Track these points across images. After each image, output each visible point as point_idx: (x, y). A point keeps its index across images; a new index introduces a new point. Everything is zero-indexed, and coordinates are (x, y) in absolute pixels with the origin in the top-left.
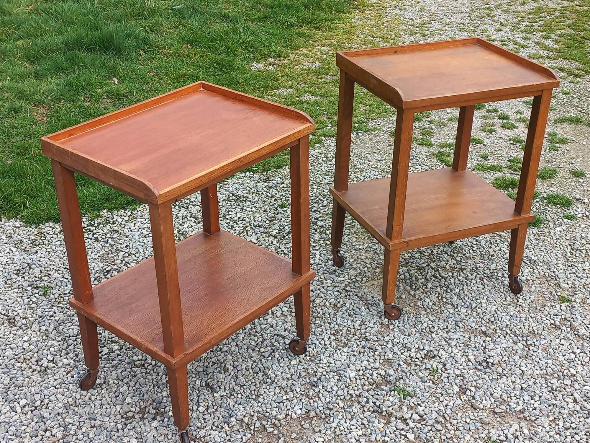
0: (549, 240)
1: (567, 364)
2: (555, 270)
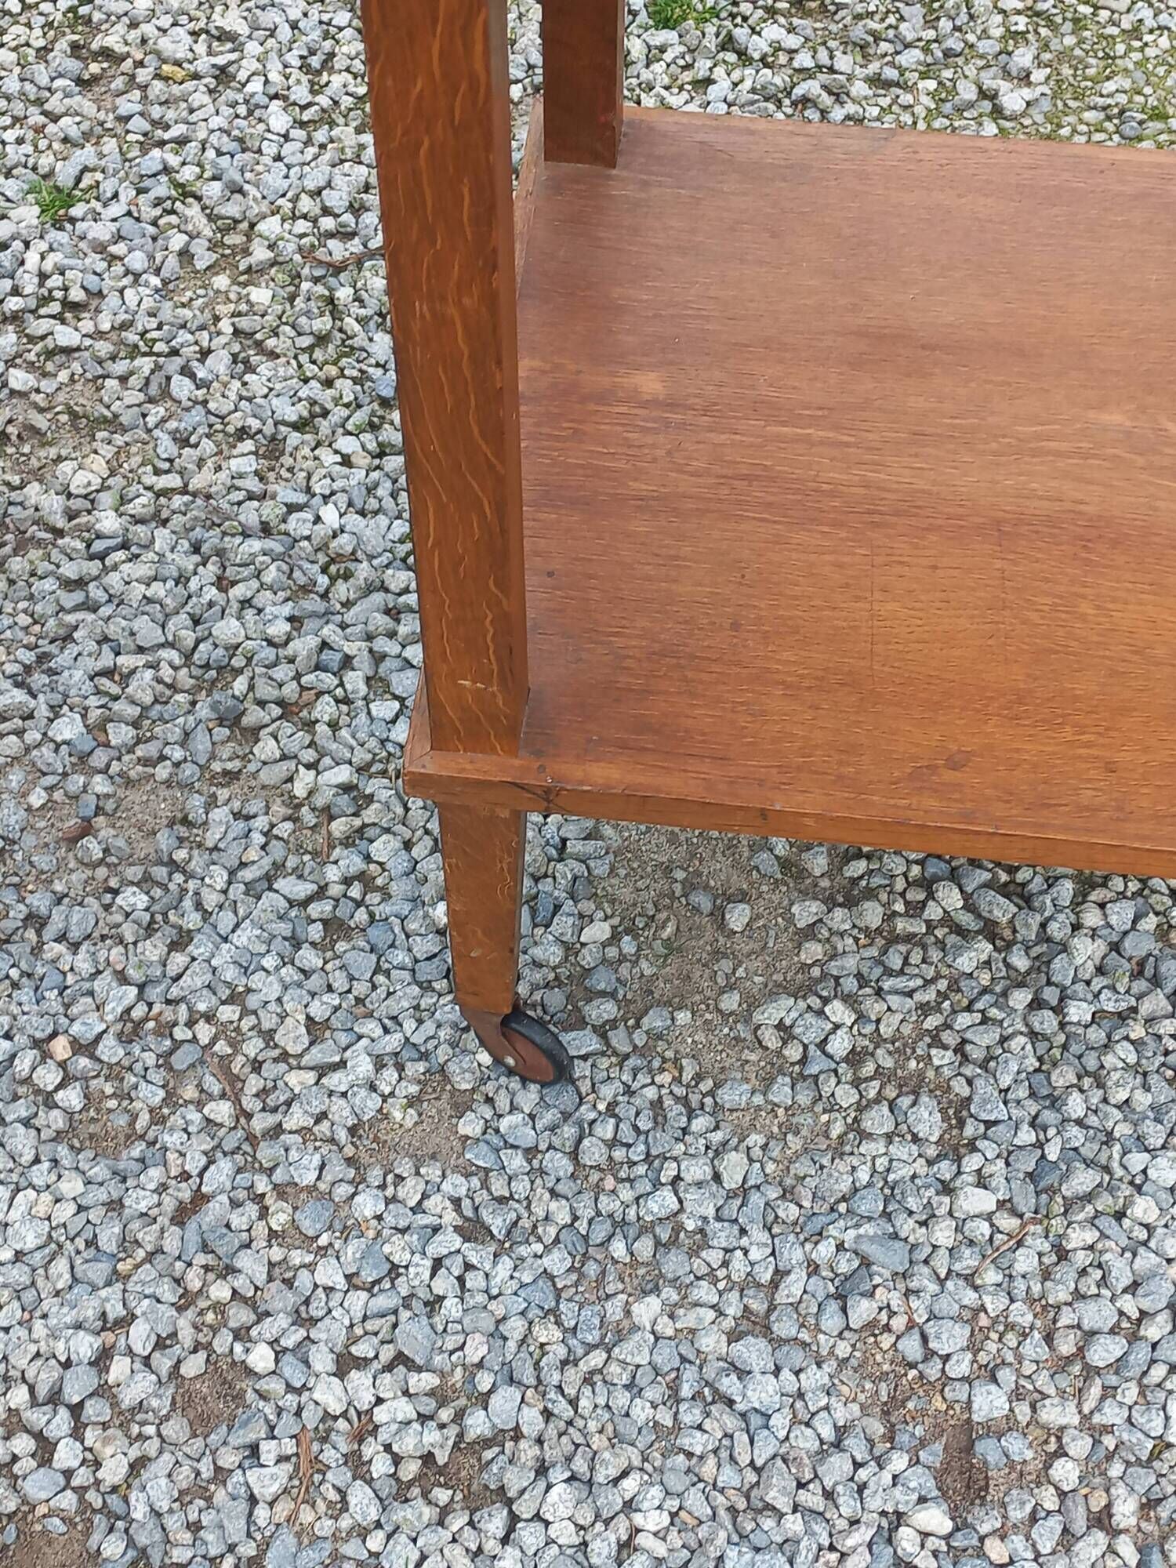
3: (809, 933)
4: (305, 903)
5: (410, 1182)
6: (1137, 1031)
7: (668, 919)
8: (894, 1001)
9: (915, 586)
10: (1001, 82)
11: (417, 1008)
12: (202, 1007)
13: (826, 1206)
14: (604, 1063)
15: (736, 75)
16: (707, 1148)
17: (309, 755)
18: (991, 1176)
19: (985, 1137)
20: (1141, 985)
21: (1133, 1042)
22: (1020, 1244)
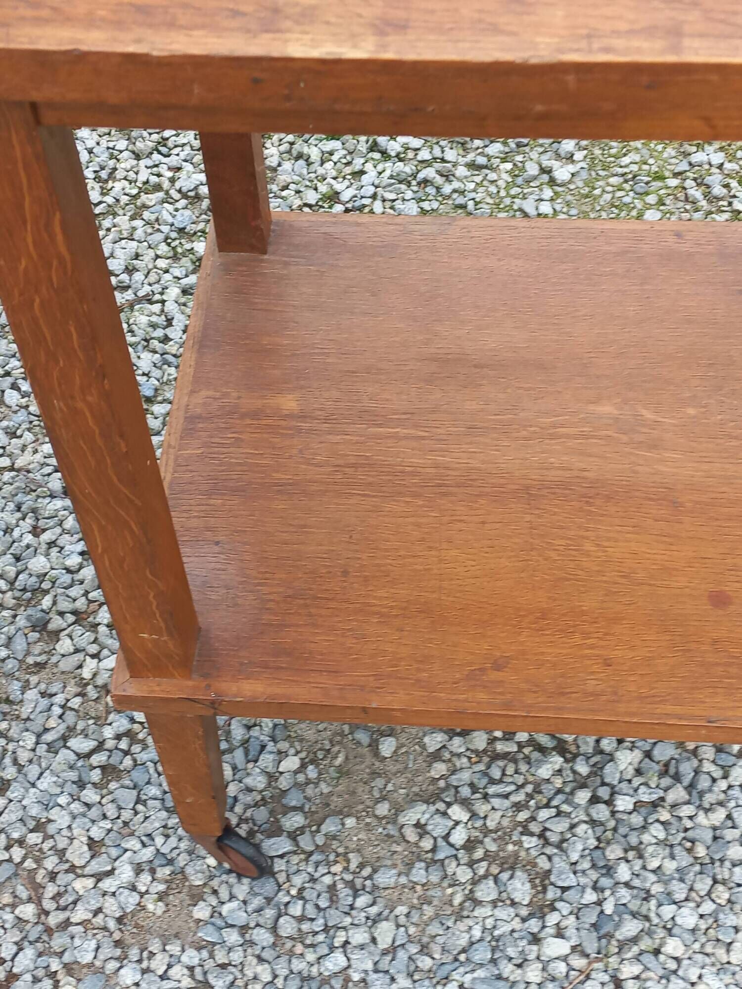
3: (436, 756)
4: (88, 755)
5: (159, 957)
6: (665, 816)
7: (339, 752)
8: (496, 802)
9: (470, 537)
10: (553, 162)
11: (165, 827)
12: (16, 835)
13: (451, 958)
14: (295, 859)
15: (380, 167)
16: (368, 918)
17: (93, 649)
18: (566, 928)
19: (562, 900)
20: (666, 781)
21: (662, 823)
22: (588, 977)
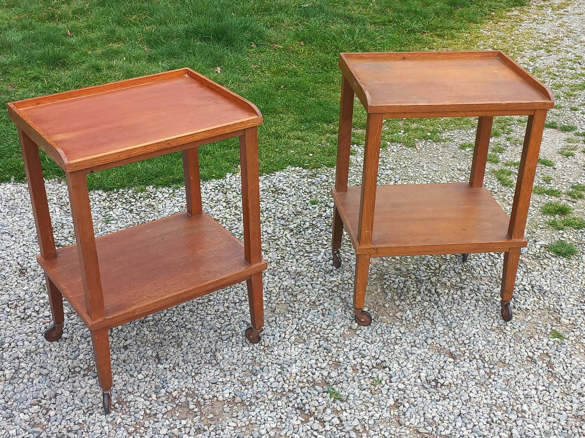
0: (573, 273)
1: (523, 399)
2: (563, 304)
8: (416, 311)
13: (418, 333)
18: (441, 326)
19: (438, 323)
22: (448, 333)
